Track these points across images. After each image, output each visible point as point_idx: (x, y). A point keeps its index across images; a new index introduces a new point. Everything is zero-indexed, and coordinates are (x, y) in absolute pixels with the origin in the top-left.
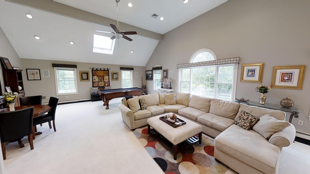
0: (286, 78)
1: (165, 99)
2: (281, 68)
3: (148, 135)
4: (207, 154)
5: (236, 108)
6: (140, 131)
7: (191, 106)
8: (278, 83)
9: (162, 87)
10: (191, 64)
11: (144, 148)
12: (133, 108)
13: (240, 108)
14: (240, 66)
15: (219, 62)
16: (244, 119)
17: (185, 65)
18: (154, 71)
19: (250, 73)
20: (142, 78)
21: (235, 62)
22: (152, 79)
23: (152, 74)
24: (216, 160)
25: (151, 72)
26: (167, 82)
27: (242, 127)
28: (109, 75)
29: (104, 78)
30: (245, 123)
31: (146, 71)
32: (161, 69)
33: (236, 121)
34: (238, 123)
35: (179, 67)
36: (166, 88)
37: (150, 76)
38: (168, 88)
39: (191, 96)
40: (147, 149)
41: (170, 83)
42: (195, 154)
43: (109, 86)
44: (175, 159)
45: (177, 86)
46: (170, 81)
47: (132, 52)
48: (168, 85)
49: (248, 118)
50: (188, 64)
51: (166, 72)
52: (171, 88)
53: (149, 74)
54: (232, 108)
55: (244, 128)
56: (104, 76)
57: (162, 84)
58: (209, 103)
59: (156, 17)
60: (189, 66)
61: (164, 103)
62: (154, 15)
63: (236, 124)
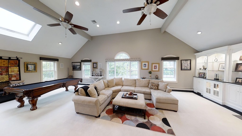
0: (155, 68)
1: (109, 83)
2: (154, 64)
3: (115, 114)
4: (151, 108)
5: (148, 82)
6: (104, 114)
7: (125, 85)
8: (153, 70)
9: (93, 75)
10: (116, 60)
11: (122, 124)
12: (95, 96)
13: (150, 81)
14: (141, 63)
15: (132, 59)
16: (154, 86)
17: (112, 60)
18: (82, 63)
19: (145, 66)
20: (68, 69)
21: (139, 60)
22: (80, 69)
23: (80, 65)
24: (156, 108)
25: (79, 64)
26: (98, 71)
27: (155, 89)
28: (19, 66)
29: (8, 69)
30: (155, 87)
31: (72, 63)
32: (91, 62)
33: (151, 88)
34: (153, 88)
35: (107, 61)
36: (97, 76)
37: (78, 67)
38: (99, 76)
39: (123, 79)
40: (125, 124)
41: (101, 72)
42: (148, 110)
43: (20, 80)
44: (145, 119)
45: (106, 74)
46: (101, 70)
47: (60, 44)
48: (98, 74)
49: (155, 85)
50: (114, 60)
51: (95, 64)
52: (101, 76)
53: (77, 65)
54: (147, 82)
55: (156, 90)
56: (8, 67)
57: (93, 73)
58: (135, 81)
59: (94, 23)
60: (115, 61)
61: (108, 87)
62: (94, 21)
63: (152, 89)
